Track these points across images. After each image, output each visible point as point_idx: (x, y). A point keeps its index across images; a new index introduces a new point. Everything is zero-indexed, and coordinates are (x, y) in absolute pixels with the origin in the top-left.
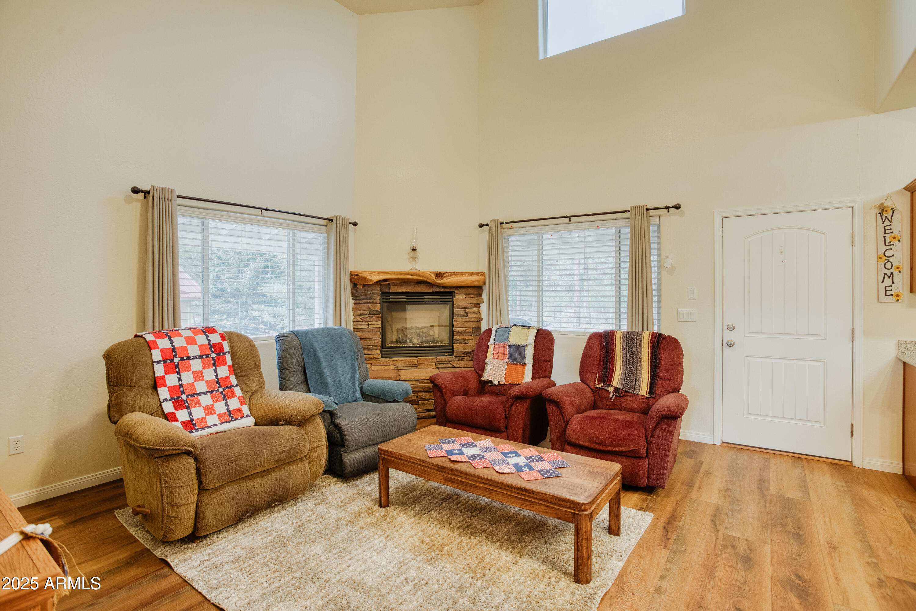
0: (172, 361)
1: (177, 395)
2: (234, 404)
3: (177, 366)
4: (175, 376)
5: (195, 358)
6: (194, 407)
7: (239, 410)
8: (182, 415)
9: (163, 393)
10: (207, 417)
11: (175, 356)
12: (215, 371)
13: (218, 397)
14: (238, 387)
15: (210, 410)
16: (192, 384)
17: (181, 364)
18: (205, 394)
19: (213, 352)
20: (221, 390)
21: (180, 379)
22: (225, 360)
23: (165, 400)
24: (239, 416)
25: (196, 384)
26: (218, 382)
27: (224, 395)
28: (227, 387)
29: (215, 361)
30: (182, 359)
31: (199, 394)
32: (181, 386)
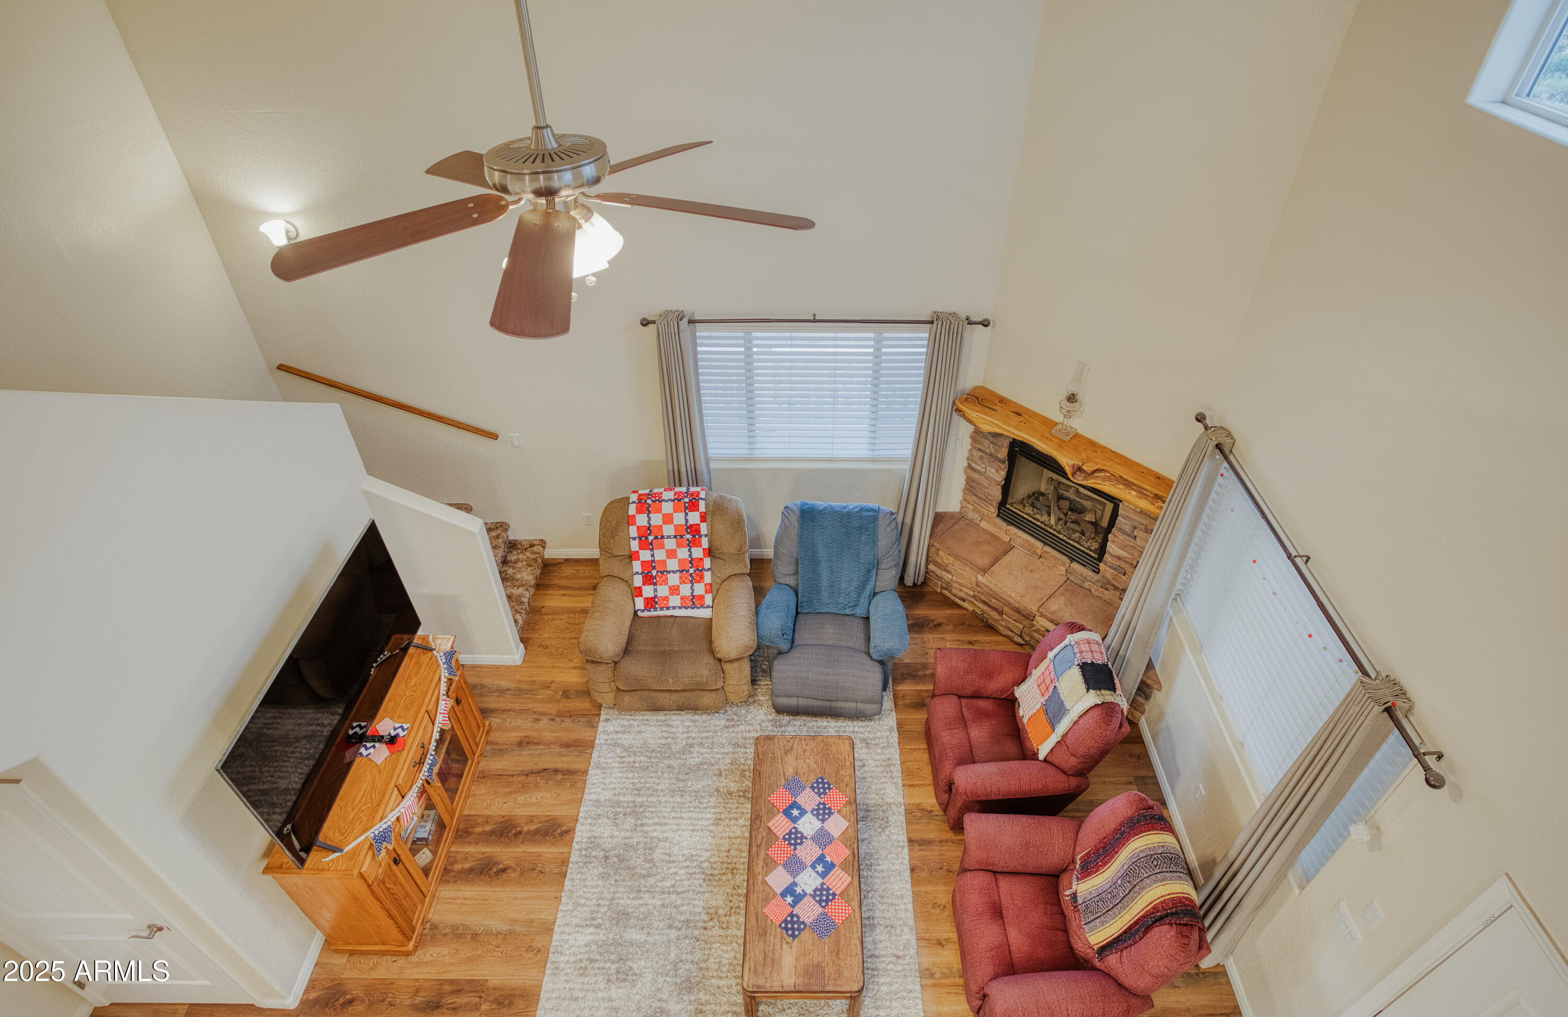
0: (647, 538)
1: (649, 570)
2: (699, 589)
3: (651, 544)
4: (648, 552)
5: (669, 537)
6: (661, 584)
7: (702, 597)
8: (648, 591)
9: (637, 566)
10: (670, 597)
11: (650, 534)
12: (690, 551)
13: (686, 578)
14: (710, 572)
15: (674, 590)
16: (665, 561)
17: (655, 541)
18: (674, 572)
19: (688, 533)
20: (691, 571)
21: (653, 556)
22: (700, 542)
23: (637, 573)
24: (699, 604)
25: (668, 561)
26: (690, 562)
27: (693, 577)
28: (698, 570)
29: (690, 542)
30: (656, 538)
31: (669, 572)
32: (653, 561)
